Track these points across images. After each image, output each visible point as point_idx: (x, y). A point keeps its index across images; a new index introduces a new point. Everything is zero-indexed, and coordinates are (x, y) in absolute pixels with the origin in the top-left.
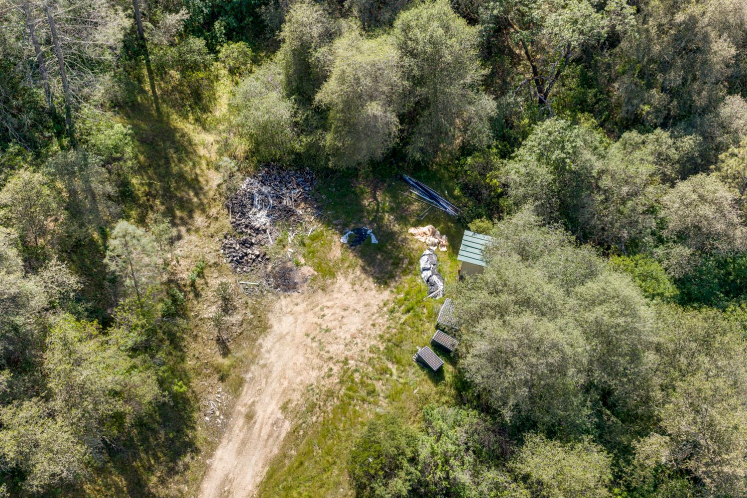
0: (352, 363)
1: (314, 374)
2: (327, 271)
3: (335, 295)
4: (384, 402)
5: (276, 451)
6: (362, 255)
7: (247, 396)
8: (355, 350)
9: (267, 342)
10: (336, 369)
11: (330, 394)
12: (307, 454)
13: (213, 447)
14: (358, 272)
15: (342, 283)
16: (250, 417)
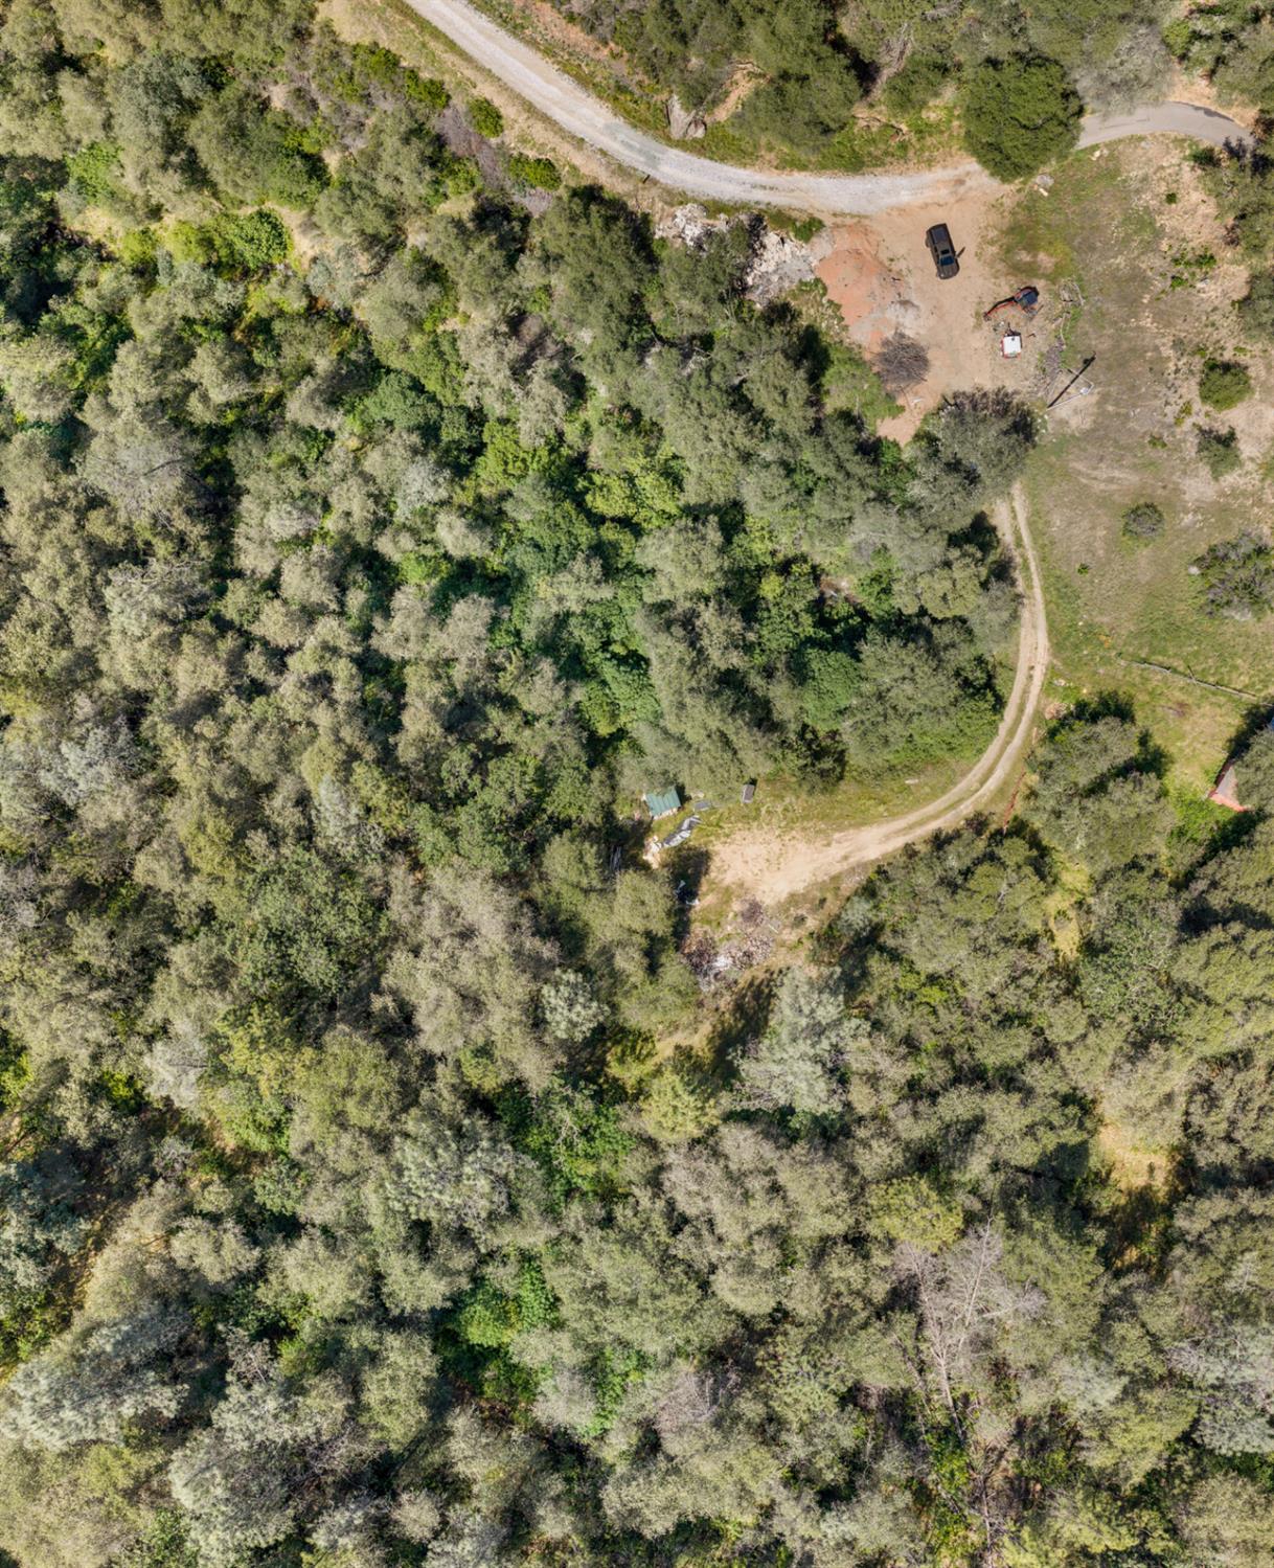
0: (777, 832)
1: (799, 846)
2: (727, 894)
3: (740, 874)
4: (787, 800)
5: (851, 831)
6: (697, 883)
7: (837, 869)
8: (768, 837)
9: (800, 887)
10: (787, 837)
11: (804, 829)
12: (841, 815)
13: (872, 862)
14: (713, 875)
15: (729, 879)
16: (846, 858)
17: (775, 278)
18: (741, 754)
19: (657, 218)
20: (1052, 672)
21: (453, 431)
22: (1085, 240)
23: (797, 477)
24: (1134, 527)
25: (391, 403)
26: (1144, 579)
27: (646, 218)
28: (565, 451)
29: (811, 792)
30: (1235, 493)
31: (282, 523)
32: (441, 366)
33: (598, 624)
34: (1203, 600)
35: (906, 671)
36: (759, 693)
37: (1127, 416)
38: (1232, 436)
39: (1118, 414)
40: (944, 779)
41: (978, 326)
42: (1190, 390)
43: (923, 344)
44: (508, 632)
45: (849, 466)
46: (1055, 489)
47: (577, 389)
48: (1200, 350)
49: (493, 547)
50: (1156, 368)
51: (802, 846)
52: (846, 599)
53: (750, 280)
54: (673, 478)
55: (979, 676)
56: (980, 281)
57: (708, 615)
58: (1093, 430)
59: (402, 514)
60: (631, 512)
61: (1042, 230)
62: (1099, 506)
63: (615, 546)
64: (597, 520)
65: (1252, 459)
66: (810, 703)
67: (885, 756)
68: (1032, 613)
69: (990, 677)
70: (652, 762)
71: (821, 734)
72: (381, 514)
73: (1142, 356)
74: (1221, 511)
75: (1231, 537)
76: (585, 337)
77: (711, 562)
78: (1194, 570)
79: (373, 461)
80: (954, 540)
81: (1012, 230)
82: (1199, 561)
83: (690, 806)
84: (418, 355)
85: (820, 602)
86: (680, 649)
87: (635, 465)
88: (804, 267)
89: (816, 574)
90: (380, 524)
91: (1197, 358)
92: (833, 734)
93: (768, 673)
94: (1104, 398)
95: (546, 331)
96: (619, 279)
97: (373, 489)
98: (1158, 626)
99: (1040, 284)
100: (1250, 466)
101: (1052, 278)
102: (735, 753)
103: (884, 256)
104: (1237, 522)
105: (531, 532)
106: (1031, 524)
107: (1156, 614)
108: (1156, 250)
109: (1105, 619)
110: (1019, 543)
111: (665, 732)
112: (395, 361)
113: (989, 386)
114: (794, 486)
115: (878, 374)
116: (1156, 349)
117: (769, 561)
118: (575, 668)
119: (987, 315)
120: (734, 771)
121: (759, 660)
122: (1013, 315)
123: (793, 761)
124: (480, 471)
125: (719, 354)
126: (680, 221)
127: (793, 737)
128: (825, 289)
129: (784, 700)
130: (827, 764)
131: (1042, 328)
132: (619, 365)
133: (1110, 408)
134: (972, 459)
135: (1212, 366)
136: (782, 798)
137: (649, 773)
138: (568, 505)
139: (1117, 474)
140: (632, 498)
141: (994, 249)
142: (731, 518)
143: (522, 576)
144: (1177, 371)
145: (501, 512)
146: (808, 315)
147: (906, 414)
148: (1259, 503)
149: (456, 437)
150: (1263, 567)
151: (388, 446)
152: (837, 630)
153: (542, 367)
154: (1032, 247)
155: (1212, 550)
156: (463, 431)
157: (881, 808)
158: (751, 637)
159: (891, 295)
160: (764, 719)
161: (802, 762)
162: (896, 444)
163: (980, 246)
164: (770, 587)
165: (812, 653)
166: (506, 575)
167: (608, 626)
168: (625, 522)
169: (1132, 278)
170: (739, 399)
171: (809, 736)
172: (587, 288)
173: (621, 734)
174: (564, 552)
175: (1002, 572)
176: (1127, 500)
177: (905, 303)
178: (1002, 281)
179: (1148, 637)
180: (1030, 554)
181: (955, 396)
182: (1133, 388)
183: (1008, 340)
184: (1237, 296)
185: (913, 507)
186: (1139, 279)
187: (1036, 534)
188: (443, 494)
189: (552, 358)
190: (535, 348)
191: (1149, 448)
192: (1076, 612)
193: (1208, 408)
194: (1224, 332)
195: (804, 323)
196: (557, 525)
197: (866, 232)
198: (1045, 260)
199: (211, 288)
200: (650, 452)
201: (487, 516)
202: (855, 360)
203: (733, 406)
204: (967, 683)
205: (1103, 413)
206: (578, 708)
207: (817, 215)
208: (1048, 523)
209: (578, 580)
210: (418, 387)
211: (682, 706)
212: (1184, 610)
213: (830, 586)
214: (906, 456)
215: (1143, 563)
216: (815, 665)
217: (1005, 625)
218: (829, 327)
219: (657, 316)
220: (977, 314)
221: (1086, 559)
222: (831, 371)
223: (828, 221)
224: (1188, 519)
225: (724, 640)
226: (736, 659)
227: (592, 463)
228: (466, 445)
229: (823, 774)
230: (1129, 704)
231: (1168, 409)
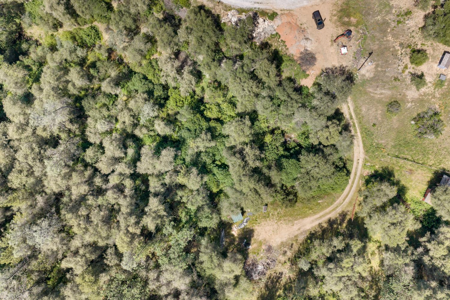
0: (276, 222)
1: (283, 226)
2: (260, 243)
3: (264, 237)
4: (278, 210)
5: (301, 220)
6: (250, 240)
7: (296, 233)
8: (273, 223)
9: (284, 240)
10: (279, 223)
11: (285, 220)
12: (297, 215)
13: (308, 230)
14: (255, 237)
15: (260, 238)
16: (299, 229)
17: (263, 34)
18: (262, 196)
19: (222, 16)
20: (366, 161)
21: (158, 92)
22: (366, 12)
23: (274, 101)
24: (390, 109)
25: (137, 84)
26: (396, 127)
27: (218, 16)
28: (196, 97)
29: (286, 207)
30: (425, 94)
31: (102, 126)
32: (153, 70)
33: (211, 154)
34: (416, 132)
35: (316, 164)
36: (267, 175)
37: (385, 71)
38: (422, 75)
39: (382, 71)
40: (331, 200)
41: (332, 45)
42: (407, 60)
43: (314, 52)
44: (181, 159)
45: (292, 96)
46: (362, 98)
47: (199, 76)
48: (409, 46)
49: (174, 131)
50: (394, 53)
51: (284, 226)
52: (294, 141)
53: (254, 35)
54: (233, 104)
55: (341, 164)
56: (332, 29)
57: (247, 149)
58: (374, 77)
59: (142, 121)
60: (220, 116)
61: (351, 10)
62: (378, 103)
63: (215, 128)
64: (208, 120)
65: (430, 82)
66: (284, 177)
67: (310, 194)
68: (357, 141)
69: (345, 164)
70: (232, 200)
71: (288, 187)
72: (136, 122)
73: (389, 50)
74: (421, 101)
75: (425, 110)
76: (200, 58)
77: (248, 132)
78: (413, 122)
79: (132, 104)
80: (329, 119)
81: (341, 10)
82: (414, 119)
83: (245, 214)
84: (145, 67)
85: (285, 143)
86: (239, 161)
87: (220, 100)
88: (272, 29)
89: (283, 133)
90: (135, 125)
91: (408, 49)
92: (293, 187)
93: (269, 167)
94: (377, 66)
95: (187, 57)
96: (211, 38)
97: (132, 114)
98: (401, 142)
99: (352, 28)
100: (430, 85)
101: (356, 26)
102: (260, 195)
103: (298, 23)
104: (427, 105)
105: (186, 125)
106: (355, 111)
107: (401, 139)
108: (391, 13)
109: (383, 142)
110: (351, 118)
111: (236, 190)
112: (137, 69)
113: (337, 65)
114: (274, 104)
115: (299, 64)
116: (394, 47)
117: (267, 130)
118: (204, 170)
119: (335, 41)
120: (260, 202)
121: (266, 163)
122: (344, 40)
123: (280, 197)
124: (168, 105)
125: (246, 61)
126: (230, 16)
127: (279, 189)
128: (280, 36)
129: (275, 176)
130: (291, 197)
131: (354, 44)
132: (212, 67)
133: (379, 69)
134: (333, 90)
135: (414, 51)
136: (277, 210)
137: (231, 204)
138: (198, 115)
139: (383, 91)
140: (220, 112)
141: (336, 18)
142: (253, 116)
143: (184, 140)
144: (402, 54)
145: (176, 119)
146: (275, 45)
147: (310, 77)
148: (434, 97)
149: (159, 94)
150: (437, 119)
151: (137, 99)
152: (292, 152)
153: (187, 69)
154: (348, 16)
155: (419, 115)
156: (161, 92)
157: (311, 211)
158: (263, 156)
159: (302, 37)
160: (269, 183)
161: (282, 197)
162: (307, 87)
163: (331, 17)
164: (268, 139)
165: (284, 160)
166: (179, 140)
167: (214, 155)
168: (218, 120)
169: (384, 23)
170: (253, 76)
171: (284, 188)
172: (200, 41)
173: (221, 191)
174: (198, 131)
175: (346, 128)
176: (387, 100)
177: (307, 39)
178: (339, 28)
179: (398, 147)
180: (355, 121)
181: (326, 69)
182: (387, 61)
183: (342, 49)
184: (420, 26)
185: (314, 108)
186: (386, 23)
187: (357, 114)
188: (156, 114)
189: (190, 66)
190: (184, 62)
191: (394, 82)
192: (373, 140)
193: (413, 66)
194: (417, 39)
195: (273, 48)
196: (195, 122)
197: (292, 15)
198: (353, 20)
199: (76, 50)
200: (225, 96)
201: (171, 121)
202: (292, 60)
203: (251, 78)
204: (337, 167)
205: (377, 71)
206: (206, 184)
207: (275, 11)
208: (361, 110)
209: (203, 140)
210: (145, 78)
211: (241, 181)
212: (410, 136)
213: (288, 137)
214: (311, 91)
215: (395, 121)
216: (285, 164)
217: (349, 146)
218: (282, 49)
219: (224, 49)
220: (331, 40)
221: (375, 121)
222: (283, 64)
223: (279, 13)
224: (409, 105)
225: (254, 157)
226: (258, 164)
227: (205, 100)
228: (163, 97)
229: (290, 201)
230: (392, 171)
231: (399, 68)
